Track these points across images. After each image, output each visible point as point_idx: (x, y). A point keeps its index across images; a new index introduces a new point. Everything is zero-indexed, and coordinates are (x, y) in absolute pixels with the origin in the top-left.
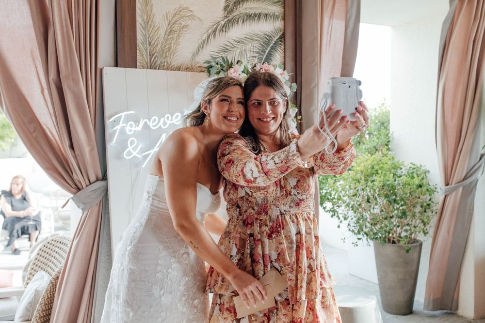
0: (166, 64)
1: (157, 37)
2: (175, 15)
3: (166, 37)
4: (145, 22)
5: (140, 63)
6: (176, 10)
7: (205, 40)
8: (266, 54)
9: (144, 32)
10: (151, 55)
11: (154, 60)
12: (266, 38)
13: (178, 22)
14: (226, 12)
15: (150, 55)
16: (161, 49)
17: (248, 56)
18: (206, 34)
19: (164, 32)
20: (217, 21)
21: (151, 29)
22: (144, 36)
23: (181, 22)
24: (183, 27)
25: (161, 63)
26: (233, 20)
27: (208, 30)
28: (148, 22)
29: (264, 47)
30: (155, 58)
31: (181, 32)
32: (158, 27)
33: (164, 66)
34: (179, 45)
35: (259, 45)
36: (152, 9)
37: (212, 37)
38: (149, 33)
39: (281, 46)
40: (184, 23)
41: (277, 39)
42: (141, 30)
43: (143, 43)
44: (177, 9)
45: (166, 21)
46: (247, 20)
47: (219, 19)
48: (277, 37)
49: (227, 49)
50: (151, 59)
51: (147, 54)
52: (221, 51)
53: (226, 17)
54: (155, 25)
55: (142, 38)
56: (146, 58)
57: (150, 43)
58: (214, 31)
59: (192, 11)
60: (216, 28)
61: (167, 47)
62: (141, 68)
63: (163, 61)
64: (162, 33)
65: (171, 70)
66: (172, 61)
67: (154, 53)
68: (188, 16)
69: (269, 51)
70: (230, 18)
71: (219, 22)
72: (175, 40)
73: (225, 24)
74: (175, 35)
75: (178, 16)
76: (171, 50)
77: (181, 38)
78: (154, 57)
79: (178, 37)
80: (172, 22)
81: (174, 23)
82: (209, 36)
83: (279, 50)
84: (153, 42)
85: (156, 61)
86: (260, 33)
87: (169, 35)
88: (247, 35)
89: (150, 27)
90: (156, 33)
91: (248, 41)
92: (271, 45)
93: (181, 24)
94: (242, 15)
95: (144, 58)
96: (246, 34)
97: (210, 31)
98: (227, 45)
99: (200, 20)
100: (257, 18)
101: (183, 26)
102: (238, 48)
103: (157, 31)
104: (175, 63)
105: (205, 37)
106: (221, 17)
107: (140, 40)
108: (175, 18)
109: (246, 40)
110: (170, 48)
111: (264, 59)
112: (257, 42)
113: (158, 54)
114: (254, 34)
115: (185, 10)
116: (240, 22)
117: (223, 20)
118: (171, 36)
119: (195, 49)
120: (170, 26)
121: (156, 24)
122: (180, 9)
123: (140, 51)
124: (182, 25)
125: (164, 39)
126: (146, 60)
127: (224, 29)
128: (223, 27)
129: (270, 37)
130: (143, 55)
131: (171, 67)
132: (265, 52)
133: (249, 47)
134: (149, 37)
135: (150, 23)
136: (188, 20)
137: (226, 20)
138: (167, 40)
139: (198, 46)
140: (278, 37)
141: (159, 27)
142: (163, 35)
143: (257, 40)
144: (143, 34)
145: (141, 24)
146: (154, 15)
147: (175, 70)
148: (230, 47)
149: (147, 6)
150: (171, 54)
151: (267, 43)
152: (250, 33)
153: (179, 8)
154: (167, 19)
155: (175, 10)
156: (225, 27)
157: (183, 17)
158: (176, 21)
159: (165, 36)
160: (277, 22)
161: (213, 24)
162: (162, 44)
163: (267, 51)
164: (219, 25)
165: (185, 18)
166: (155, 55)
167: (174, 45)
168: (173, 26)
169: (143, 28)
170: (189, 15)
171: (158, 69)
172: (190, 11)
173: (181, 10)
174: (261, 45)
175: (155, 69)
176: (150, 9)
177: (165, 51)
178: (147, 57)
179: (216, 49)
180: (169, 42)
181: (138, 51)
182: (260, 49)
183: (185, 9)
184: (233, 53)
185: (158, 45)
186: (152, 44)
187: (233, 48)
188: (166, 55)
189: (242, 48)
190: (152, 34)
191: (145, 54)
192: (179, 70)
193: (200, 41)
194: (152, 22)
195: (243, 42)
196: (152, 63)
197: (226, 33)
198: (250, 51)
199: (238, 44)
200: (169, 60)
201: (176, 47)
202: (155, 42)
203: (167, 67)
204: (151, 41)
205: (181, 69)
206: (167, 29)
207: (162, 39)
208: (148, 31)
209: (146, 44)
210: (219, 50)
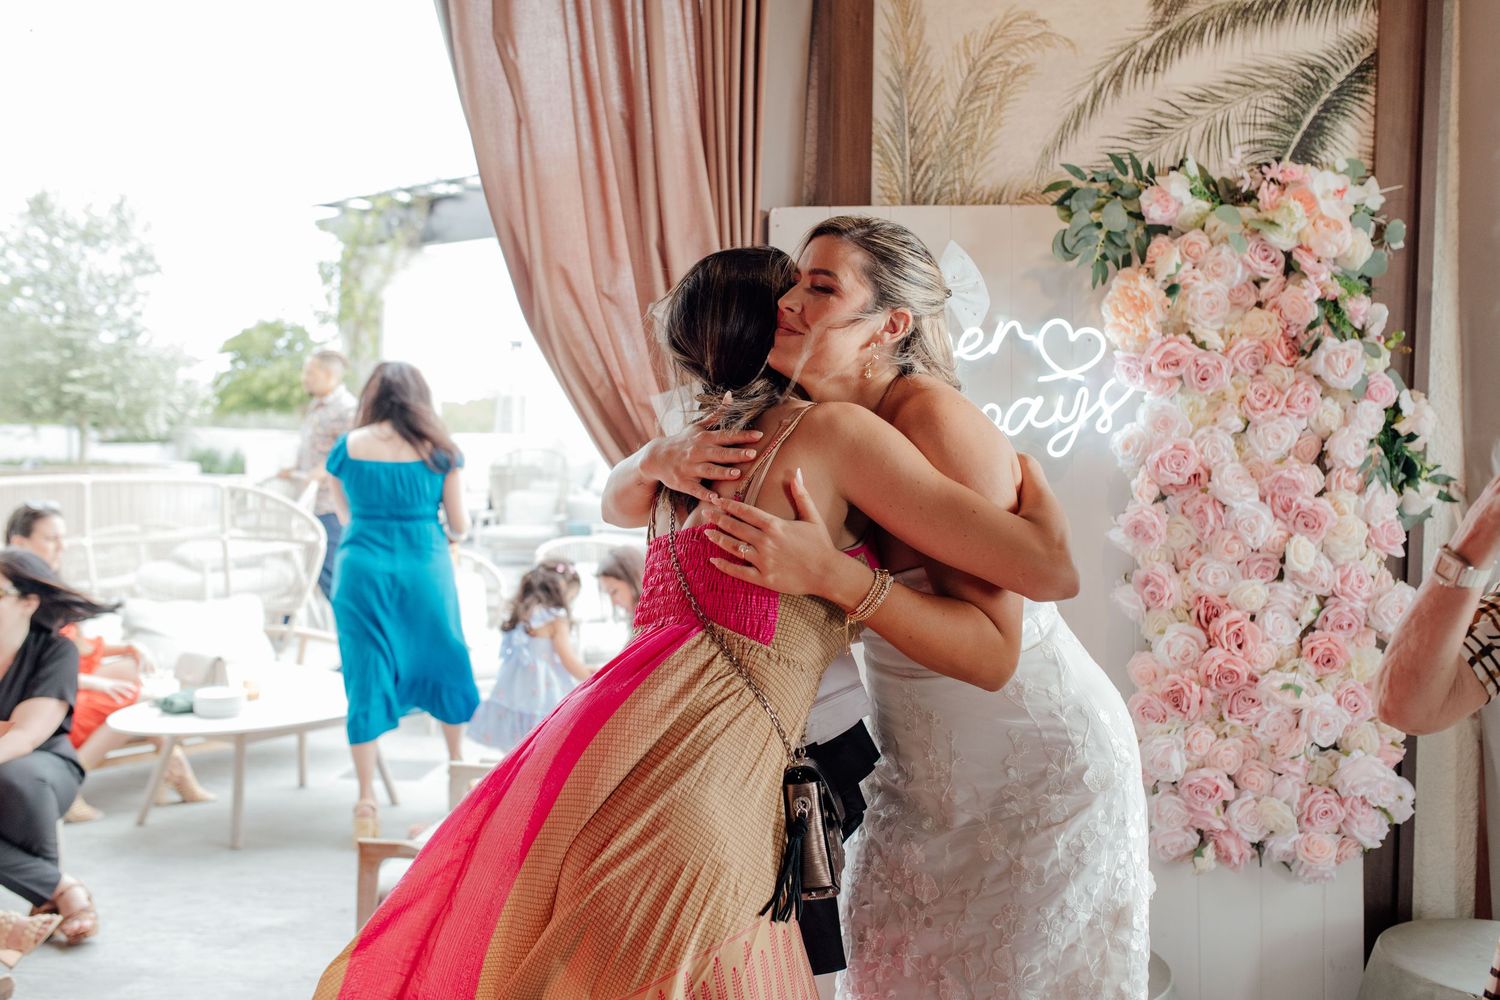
0: (957, 186)
1: (934, 110)
2: (992, 38)
3: (962, 105)
4: (899, 73)
5: (883, 188)
6: (995, 26)
7: (1084, 106)
8: (1304, 127)
9: (896, 100)
10: (916, 165)
11: (922, 179)
12: (1305, 76)
13: (1000, 59)
14: (1161, 10)
15: (912, 164)
16: (944, 144)
17: (1234, 139)
18: (1091, 86)
19: (957, 92)
20: (1129, 42)
21: (918, 90)
22: (898, 110)
23: (1010, 59)
24: (1015, 74)
25: (944, 184)
26: (1183, 32)
27: (1096, 73)
28: (910, 70)
29: (1296, 105)
30: (926, 171)
31: (1007, 89)
32: (937, 81)
33: (952, 192)
34: (1000, 125)
35: (1276, 102)
36: (921, 32)
37: (1108, 93)
38: (913, 102)
39: (1366, 97)
40: (1017, 61)
41: (1348, 76)
42: (889, 97)
43: (893, 133)
44: (999, 21)
45: (964, 60)
46: (1234, 25)
47: (1135, 34)
48: (1347, 70)
49: (1160, 126)
50: (914, 176)
51: (904, 161)
52: (1137, 133)
53: (1161, 24)
54: (929, 77)
55: (890, 119)
56: (902, 175)
57: (913, 130)
58: (1118, 75)
59: (1044, 22)
60: (1124, 65)
61: (964, 136)
62: (885, 205)
63: (950, 178)
64: (950, 96)
65: (974, 203)
66: (978, 176)
67: (926, 157)
68: (1031, 39)
69: (1316, 118)
70: (1173, 26)
71: (1135, 43)
72: (988, 115)
73: (1154, 47)
74: (990, 100)
75: (999, 43)
76: (975, 146)
77: (1006, 106)
78: (923, 168)
79: (999, 106)
80: (979, 64)
81: (987, 65)
82: (1101, 90)
83: (1357, 109)
84: (923, 126)
85: (930, 180)
86: (1284, 63)
87: (970, 101)
88: (1235, 73)
89: (915, 85)
90: (932, 100)
91: (1236, 92)
92: (1325, 97)
93: (1008, 64)
94: (1218, 10)
95: (896, 176)
96: (1230, 72)
97: (1101, 77)
98: (1159, 113)
99: (1072, 45)
100: (1273, 12)
101: (1018, 68)
102: (1197, 117)
103: (936, 94)
104: (986, 182)
105: (1085, 93)
106: (1143, 26)
107: (883, 123)
108: (992, 47)
109: (1227, 91)
110: (971, 139)
111: (1293, 147)
112: (1269, 92)
113: (937, 160)
114: (1258, 69)
115: (1027, 22)
116: (1210, 34)
117: (1148, 36)
118: (977, 104)
119: (1052, 136)
120: (974, 74)
121: (933, 75)
122: (1008, 21)
123: (882, 155)
124: (1013, 67)
125: (954, 113)
126: (901, 180)
127: (1152, 62)
128: (1149, 56)
129: (1323, 70)
130: (890, 166)
131: (975, 195)
132: (1297, 123)
133: (1239, 109)
134: (910, 114)
135: (915, 72)
136: (1033, 50)
137: (1159, 33)
138: (963, 116)
139: (1060, 122)
140: (1353, 66)
141: (943, 81)
142: (952, 103)
143: (1268, 87)
144: (894, 105)
145: (888, 79)
146: (928, 49)
147: (987, 203)
148: (1170, 116)
149: (907, 25)
150: (974, 156)
151: (1309, 92)
152: (1244, 66)
153: (1006, 17)
154: (967, 53)
155: (991, 24)
156: (1155, 56)
157: (1014, 43)
158: (993, 58)
159: (958, 105)
160: (1351, 18)
161: (1114, 51)
162: (949, 129)
163: (1307, 120)
164: (1134, 53)
165: (1020, 46)
166: (927, 162)
167: (985, 127)
168: (982, 76)
169: (895, 90)
170: (1035, 33)
171: (936, 203)
172: (1039, 21)
173: (1010, 25)
174: (1286, 99)
175: (925, 202)
176: (916, 33)
177: (958, 148)
178: (903, 172)
179: (1123, 130)
180: (970, 121)
181: (875, 156)
182: (1282, 113)
183: (1022, 18)
184: (1181, 135)
185: (936, 133)
186: (918, 131)
187: (1180, 119)
188: (960, 159)
189: (1215, 116)
190: (919, 104)
191: (896, 162)
192: (998, 202)
193: (1068, 110)
194: (921, 69)
195: (1216, 98)
196: (918, 187)
197: (1159, 74)
198: (1244, 124)
199: (1201, 104)
200: (967, 173)
201: (990, 135)
202: (928, 126)
203: (962, 195)
204: (916, 123)
205: (1004, 199)
206: (965, 82)
207: (949, 115)
208: (909, 98)
209: (904, 135)
210: (1131, 132)
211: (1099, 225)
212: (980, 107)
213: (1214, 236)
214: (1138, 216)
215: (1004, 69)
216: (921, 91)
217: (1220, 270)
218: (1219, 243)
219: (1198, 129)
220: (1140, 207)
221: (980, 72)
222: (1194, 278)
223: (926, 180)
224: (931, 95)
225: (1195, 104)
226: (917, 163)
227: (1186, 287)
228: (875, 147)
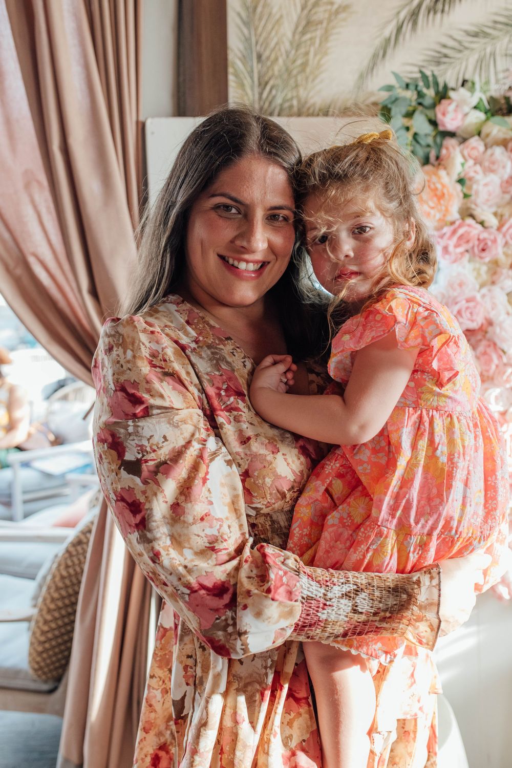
0: (295, 102)
1: (275, 40)
3: (297, 37)
4: (247, 8)
7: (390, 39)
9: (246, 31)
10: (263, 85)
11: (267, 97)
15: (260, 84)
16: (284, 69)
18: (394, 23)
19: (293, 26)
21: (263, 24)
22: (247, 40)
24: (337, 12)
25: (285, 101)
27: (398, 13)
28: (255, 8)
30: (271, 90)
31: (332, 24)
32: (277, 17)
33: (291, 107)
34: (327, 54)
37: (407, 28)
38: (259, 33)
42: (239, 29)
43: (244, 59)
49: (446, 56)
50: (261, 94)
51: (253, 81)
52: (428, 61)
54: (270, 14)
55: (241, 47)
56: (252, 93)
57: (259, 57)
58: (414, 15)
60: (419, 6)
61: (299, 62)
63: (289, 96)
64: (287, 29)
65: (309, 116)
66: (311, 94)
67: (270, 79)
72: (317, 45)
74: (319, 33)
76: (308, 70)
77: (331, 38)
78: (268, 88)
79: (325, 37)
81: (316, 5)
82: (402, 27)
84: (267, 53)
85: (274, 97)
87: (303, 33)
88: (501, 15)
89: (260, 19)
90: (273, 33)
91: (500, 30)
95: (247, 94)
96: (496, 14)
97: (402, 16)
98: (445, 46)
101: (339, 8)
102: (472, 49)
103: (276, 27)
104: (317, 99)
105: (390, 29)
107: (236, 50)
109: (494, 28)
110: (304, 65)
113: (279, 82)
118: (309, 36)
119: (366, 62)
120: (306, 12)
121: (274, 12)
123: (236, 76)
124: (335, 6)
125: (291, 43)
126: (251, 97)
127: (439, 6)
130: (243, 85)
131: (309, 109)
133: (503, 44)
134: (257, 43)
135: (259, 9)
138: (298, 46)
141: (281, 17)
142: (289, 35)
144: (245, 36)
145: (239, 14)
147: (318, 115)
148: (453, 48)
150: (307, 78)
152: (507, 9)
159: (294, 36)
162: (288, 56)
166: (271, 83)
167: (315, 55)
168: (313, 12)
169: (244, 23)
177: (295, 72)
178: (252, 90)
179: (419, 59)
180: (303, 50)
181: (231, 78)
184: (461, 63)
185: (276, 59)
186: (264, 57)
187: (460, 51)
188: (296, 81)
189: (485, 49)
190: (264, 35)
191: (247, 82)
192: (326, 114)
193: (378, 42)
194: (264, 7)
195: (486, 35)
196: (264, 103)
197: (445, 15)
198: (506, 55)
199: (475, 39)
200: (302, 93)
201: (319, 61)
202: (271, 54)
203: (299, 109)
204: (262, 50)
205: (330, 113)
206: (299, 18)
207: (287, 45)
208: (256, 29)
209: (252, 60)
210: (424, 61)
211: (408, 129)
212: (311, 39)
213: (489, 140)
214: (434, 123)
215: (329, 7)
216: (265, 25)
217: (495, 167)
218: (491, 146)
219: (473, 59)
220: (435, 116)
221: (310, 10)
222: (475, 172)
223: (270, 98)
224: (272, 29)
225: (470, 39)
226: (263, 83)
227: (471, 179)
228: (230, 70)
